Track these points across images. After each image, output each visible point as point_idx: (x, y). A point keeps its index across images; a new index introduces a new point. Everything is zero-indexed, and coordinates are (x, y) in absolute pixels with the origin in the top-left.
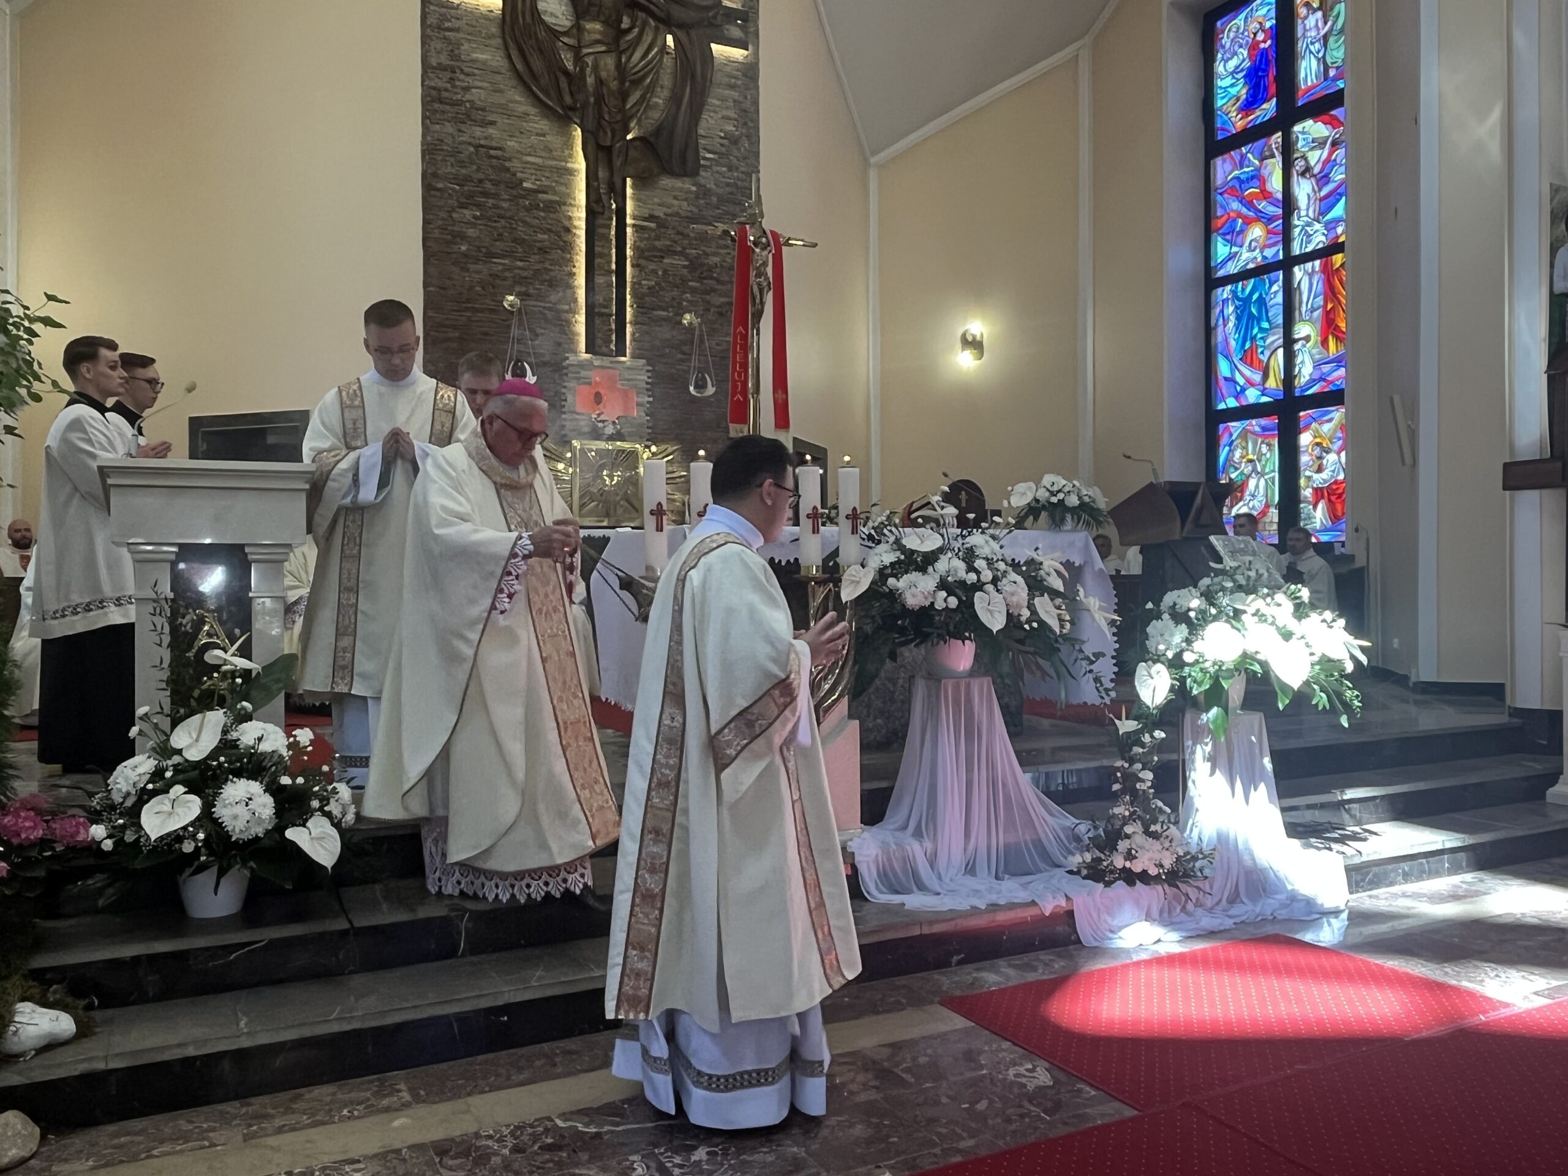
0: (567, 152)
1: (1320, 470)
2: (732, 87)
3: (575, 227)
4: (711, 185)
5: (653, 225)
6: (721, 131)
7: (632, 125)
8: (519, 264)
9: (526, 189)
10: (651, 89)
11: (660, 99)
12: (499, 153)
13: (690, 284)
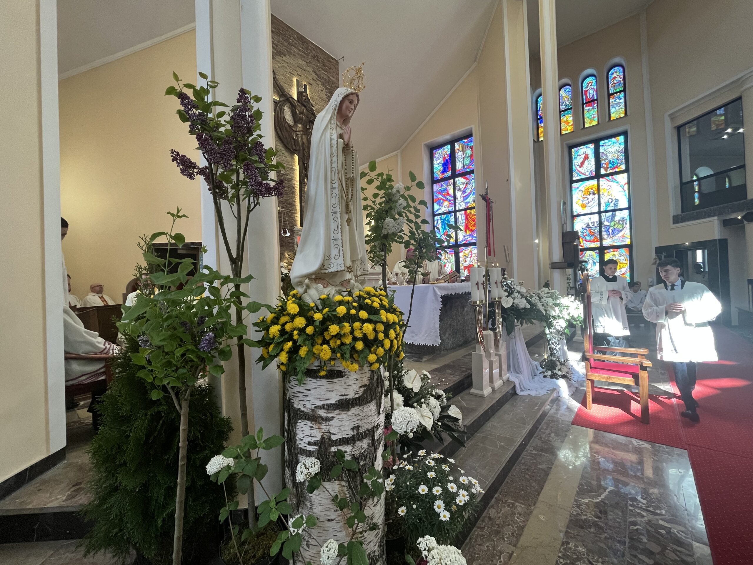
0: (293, 163)
1: (465, 262)
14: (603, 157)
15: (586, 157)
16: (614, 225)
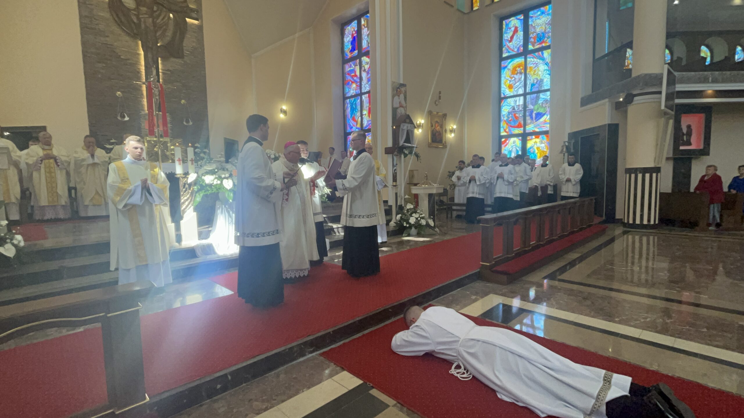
0: (136, 48)
2: (194, 32)
3: (141, 72)
4: (188, 62)
5: (169, 73)
6: (191, 45)
7: (159, 41)
8: (121, 82)
9: (122, 59)
10: (165, 30)
11: (169, 34)
12: (111, 46)
13: (183, 91)
14: (531, 30)
15: (516, 31)
16: (538, 109)
